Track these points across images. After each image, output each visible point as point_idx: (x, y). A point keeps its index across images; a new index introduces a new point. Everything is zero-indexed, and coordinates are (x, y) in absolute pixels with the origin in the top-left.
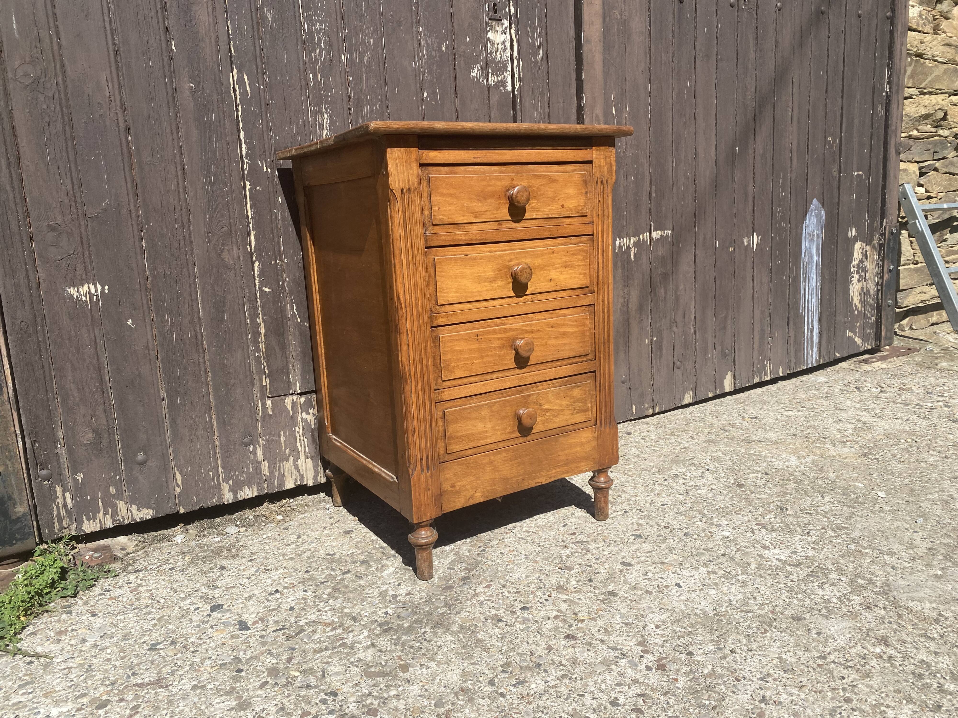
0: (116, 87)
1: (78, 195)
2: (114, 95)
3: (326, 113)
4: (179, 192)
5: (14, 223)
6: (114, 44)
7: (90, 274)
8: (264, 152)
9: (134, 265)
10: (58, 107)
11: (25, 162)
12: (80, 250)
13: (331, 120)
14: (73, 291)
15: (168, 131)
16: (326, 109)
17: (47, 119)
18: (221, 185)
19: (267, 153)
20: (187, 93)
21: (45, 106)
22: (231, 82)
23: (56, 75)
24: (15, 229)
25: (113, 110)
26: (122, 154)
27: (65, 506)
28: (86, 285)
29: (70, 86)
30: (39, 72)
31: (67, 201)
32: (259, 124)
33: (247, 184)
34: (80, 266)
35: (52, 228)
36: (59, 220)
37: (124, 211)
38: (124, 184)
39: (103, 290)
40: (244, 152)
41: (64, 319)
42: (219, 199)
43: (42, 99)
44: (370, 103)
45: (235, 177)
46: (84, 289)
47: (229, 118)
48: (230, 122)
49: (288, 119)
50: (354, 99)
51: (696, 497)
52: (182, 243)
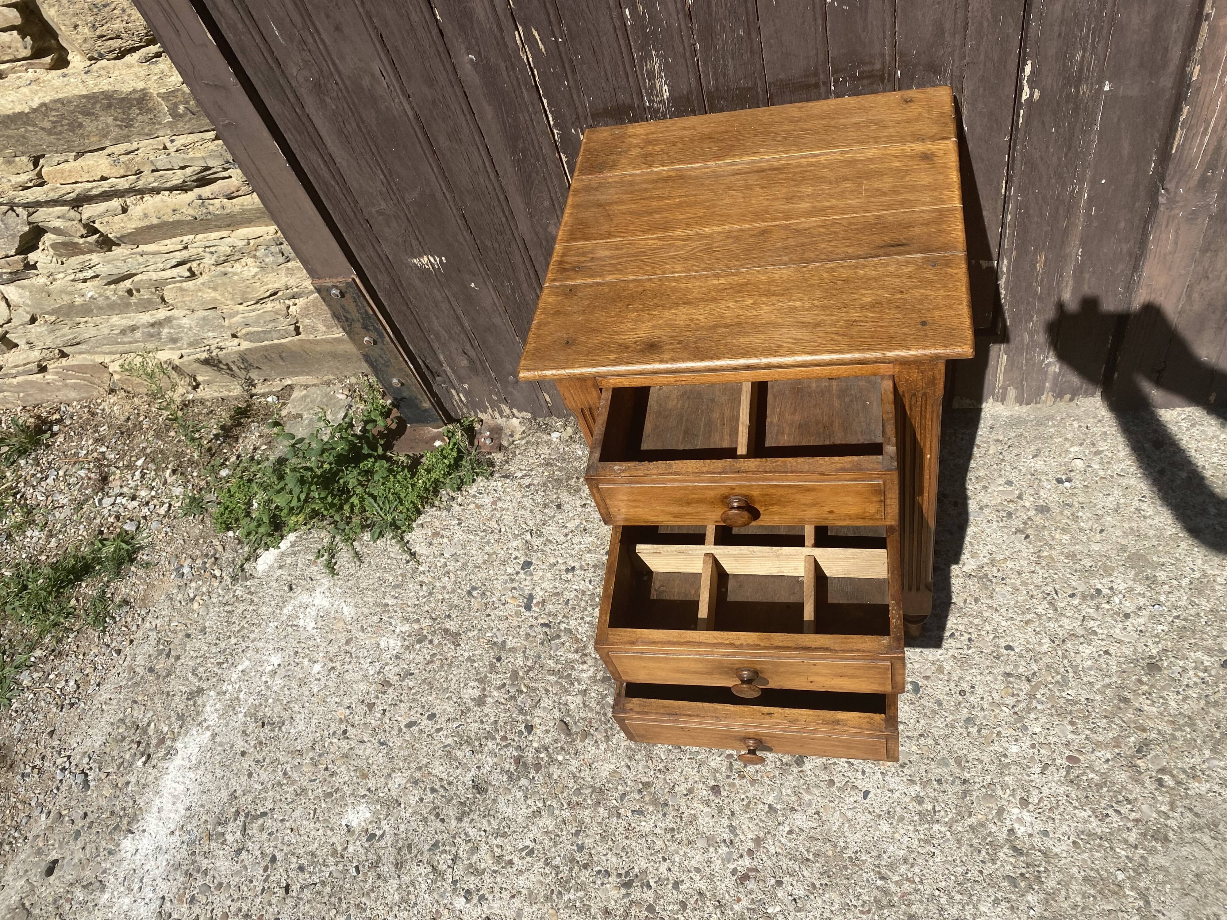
0: (392, 75)
1: (392, 184)
2: (393, 84)
3: (657, 56)
4: (487, 173)
5: (349, 210)
6: (376, 28)
7: (426, 248)
8: (578, 117)
9: (462, 240)
10: (345, 106)
11: (337, 160)
12: (410, 229)
13: (666, 64)
14: (415, 261)
15: (459, 111)
16: (657, 51)
17: (340, 119)
18: (533, 161)
19: (582, 119)
20: (469, 67)
21: (334, 108)
22: (519, 42)
23: (332, 74)
24: (352, 215)
25: (397, 100)
26: (420, 142)
27: (461, 401)
28: (425, 257)
29: (348, 83)
30: (316, 76)
31: (384, 190)
32: (565, 87)
33: (563, 156)
34: (415, 243)
35: (380, 213)
36: (383, 206)
37: (438, 195)
38: (430, 170)
39: (441, 260)
40: (552, 122)
41: (417, 282)
42: (534, 175)
43: (328, 100)
44: (727, 29)
45: (547, 150)
46: (425, 260)
47: (525, 85)
48: (527, 90)
49: (603, 73)
50: (699, 30)
51: (1065, 657)
52: (504, 220)
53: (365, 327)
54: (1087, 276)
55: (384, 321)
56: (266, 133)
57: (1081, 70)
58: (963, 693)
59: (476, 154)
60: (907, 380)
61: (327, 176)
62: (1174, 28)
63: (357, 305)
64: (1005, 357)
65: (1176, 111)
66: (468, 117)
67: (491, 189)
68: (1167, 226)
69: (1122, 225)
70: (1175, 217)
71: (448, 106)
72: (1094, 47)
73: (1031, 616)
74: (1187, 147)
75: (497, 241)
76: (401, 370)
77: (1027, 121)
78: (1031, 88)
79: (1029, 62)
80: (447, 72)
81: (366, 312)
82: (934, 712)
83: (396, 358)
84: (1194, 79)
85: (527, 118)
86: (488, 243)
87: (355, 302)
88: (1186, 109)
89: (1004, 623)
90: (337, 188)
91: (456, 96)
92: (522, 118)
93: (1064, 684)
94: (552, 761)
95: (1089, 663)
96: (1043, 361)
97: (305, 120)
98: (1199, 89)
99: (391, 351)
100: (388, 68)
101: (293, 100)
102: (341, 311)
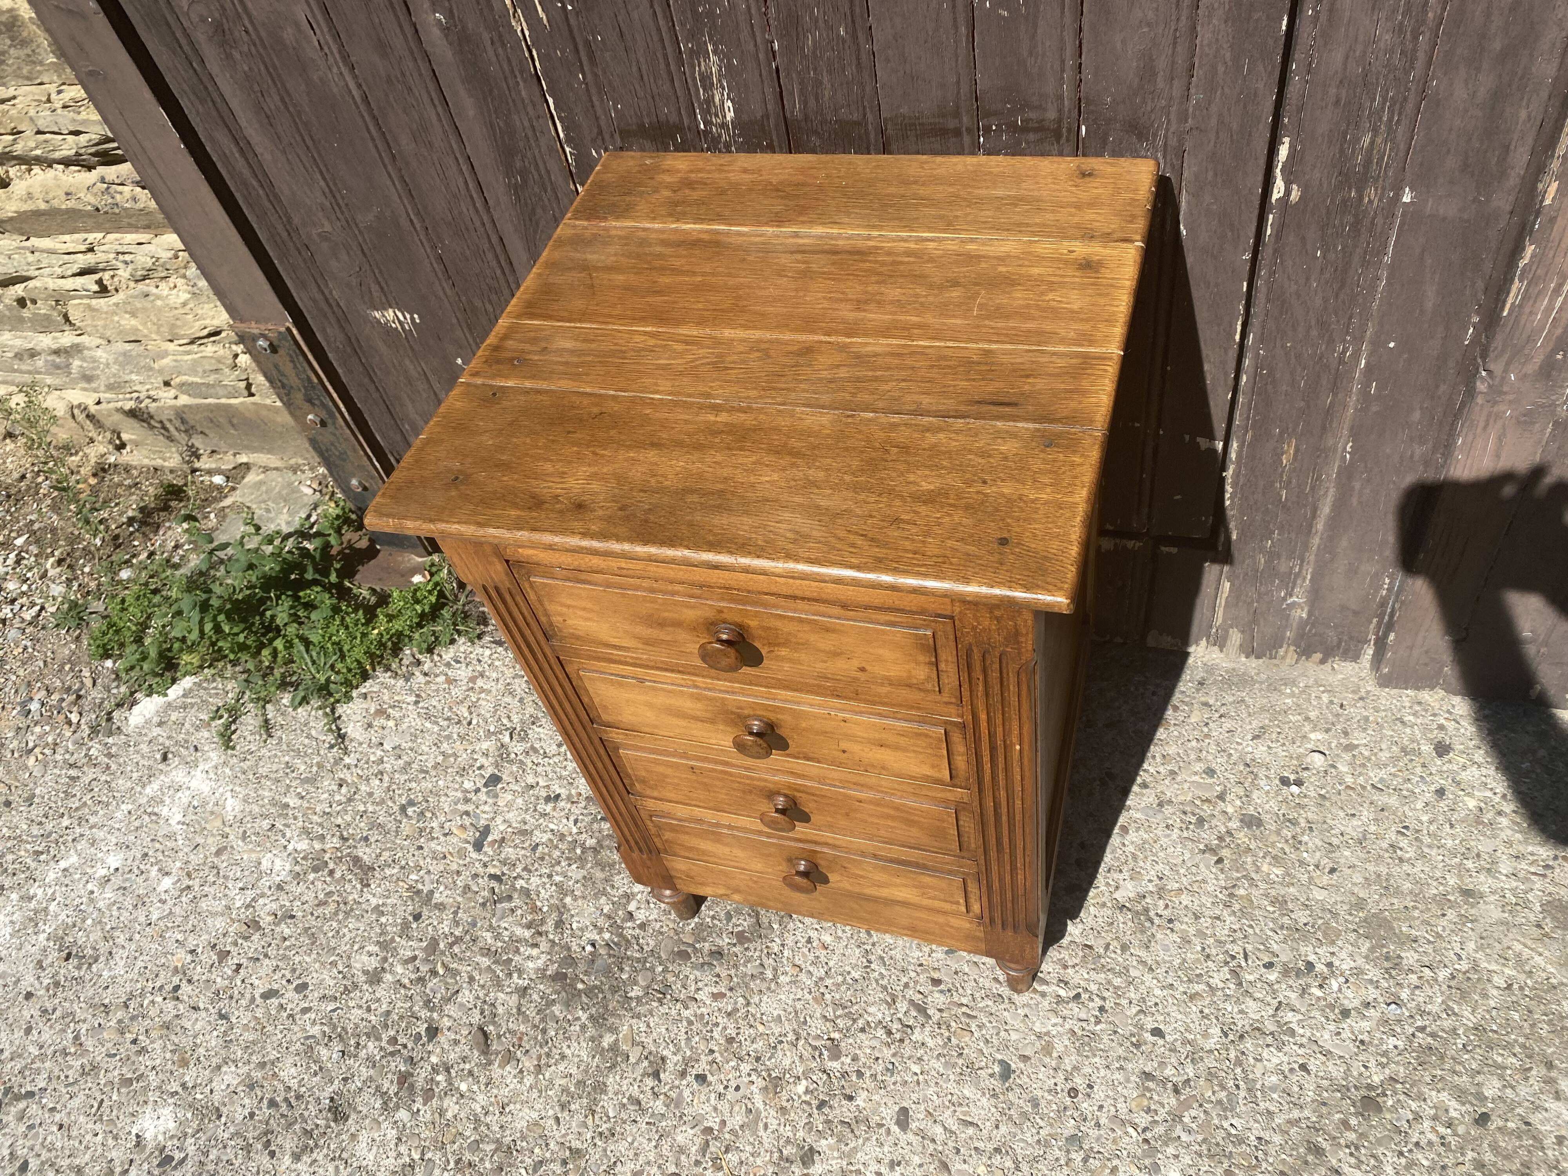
0: (326, 30)
1: (337, 196)
2: (327, 43)
3: (715, 52)
4: (472, 197)
5: (280, 229)
7: (390, 298)
8: (600, 133)
9: (441, 294)
10: (262, 68)
11: (258, 150)
12: (366, 267)
13: (729, 67)
14: (377, 314)
15: (426, 99)
16: (715, 45)
17: (256, 88)
18: (536, 189)
19: (607, 136)
20: (436, 32)
21: (246, 68)
23: (239, 16)
24: (285, 235)
25: (335, 70)
26: (373, 139)
28: (391, 310)
29: (264, 34)
30: (217, 15)
31: (327, 203)
32: (580, 83)
34: (375, 288)
35: (324, 236)
36: (328, 227)
37: (404, 222)
38: (389, 183)
39: (412, 319)
40: (562, 135)
41: (382, 348)
42: (539, 211)
43: (237, 56)
44: (821, 23)
45: (557, 177)
46: (390, 314)
47: (522, 72)
48: (525, 81)
49: (635, 69)
50: (777, 19)
51: (1238, 1063)
52: (498, 272)
53: (310, 401)
54: (1357, 485)
55: (335, 395)
56: (147, 94)
57: (1367, 163)
58: (1073, 1092)
59: (455, 168)
60: (974, 628)
61: (246, 172)
62: (1523, 114)
63: (295, 367)
64: (1227, 585)
65: (1517, 250)
66: (440, 109)
67: (478, 224)
68: (1485, 428)
69: (1417, 415)
70: (1499, 416)
71: (410, 89)
72: (1390, 130)
73: (1200, 988)
74: (1527, 310)
75: (490, 301)
76: (362, 468)
77: (1278, 235)
78: (1288, 184)
79: (1286, 140)
80: (405, 36)
81: (309, 379)
82: (1024, 1115)
83: (355, 451)
84: (1547, 202)
85: (526, 124)
86: (478, 303)
87: (292, 361)
88: (1530, 250)
89: (1157, 992)
90: (261, 192)
91: (421, 75)
92: (518, 123)
93: (1227, 1107)
94: (451, 1089)
95: (1274, 1079)
96: (1284, 599)
97: (205, 80)
98: (1553, 220)
99: (346, 440)
100: (320, 17)
101: (186, 48)
102: (274, 373)
